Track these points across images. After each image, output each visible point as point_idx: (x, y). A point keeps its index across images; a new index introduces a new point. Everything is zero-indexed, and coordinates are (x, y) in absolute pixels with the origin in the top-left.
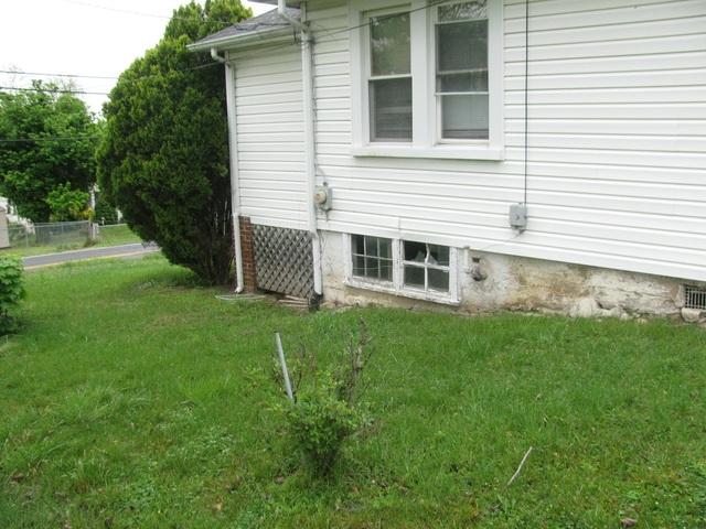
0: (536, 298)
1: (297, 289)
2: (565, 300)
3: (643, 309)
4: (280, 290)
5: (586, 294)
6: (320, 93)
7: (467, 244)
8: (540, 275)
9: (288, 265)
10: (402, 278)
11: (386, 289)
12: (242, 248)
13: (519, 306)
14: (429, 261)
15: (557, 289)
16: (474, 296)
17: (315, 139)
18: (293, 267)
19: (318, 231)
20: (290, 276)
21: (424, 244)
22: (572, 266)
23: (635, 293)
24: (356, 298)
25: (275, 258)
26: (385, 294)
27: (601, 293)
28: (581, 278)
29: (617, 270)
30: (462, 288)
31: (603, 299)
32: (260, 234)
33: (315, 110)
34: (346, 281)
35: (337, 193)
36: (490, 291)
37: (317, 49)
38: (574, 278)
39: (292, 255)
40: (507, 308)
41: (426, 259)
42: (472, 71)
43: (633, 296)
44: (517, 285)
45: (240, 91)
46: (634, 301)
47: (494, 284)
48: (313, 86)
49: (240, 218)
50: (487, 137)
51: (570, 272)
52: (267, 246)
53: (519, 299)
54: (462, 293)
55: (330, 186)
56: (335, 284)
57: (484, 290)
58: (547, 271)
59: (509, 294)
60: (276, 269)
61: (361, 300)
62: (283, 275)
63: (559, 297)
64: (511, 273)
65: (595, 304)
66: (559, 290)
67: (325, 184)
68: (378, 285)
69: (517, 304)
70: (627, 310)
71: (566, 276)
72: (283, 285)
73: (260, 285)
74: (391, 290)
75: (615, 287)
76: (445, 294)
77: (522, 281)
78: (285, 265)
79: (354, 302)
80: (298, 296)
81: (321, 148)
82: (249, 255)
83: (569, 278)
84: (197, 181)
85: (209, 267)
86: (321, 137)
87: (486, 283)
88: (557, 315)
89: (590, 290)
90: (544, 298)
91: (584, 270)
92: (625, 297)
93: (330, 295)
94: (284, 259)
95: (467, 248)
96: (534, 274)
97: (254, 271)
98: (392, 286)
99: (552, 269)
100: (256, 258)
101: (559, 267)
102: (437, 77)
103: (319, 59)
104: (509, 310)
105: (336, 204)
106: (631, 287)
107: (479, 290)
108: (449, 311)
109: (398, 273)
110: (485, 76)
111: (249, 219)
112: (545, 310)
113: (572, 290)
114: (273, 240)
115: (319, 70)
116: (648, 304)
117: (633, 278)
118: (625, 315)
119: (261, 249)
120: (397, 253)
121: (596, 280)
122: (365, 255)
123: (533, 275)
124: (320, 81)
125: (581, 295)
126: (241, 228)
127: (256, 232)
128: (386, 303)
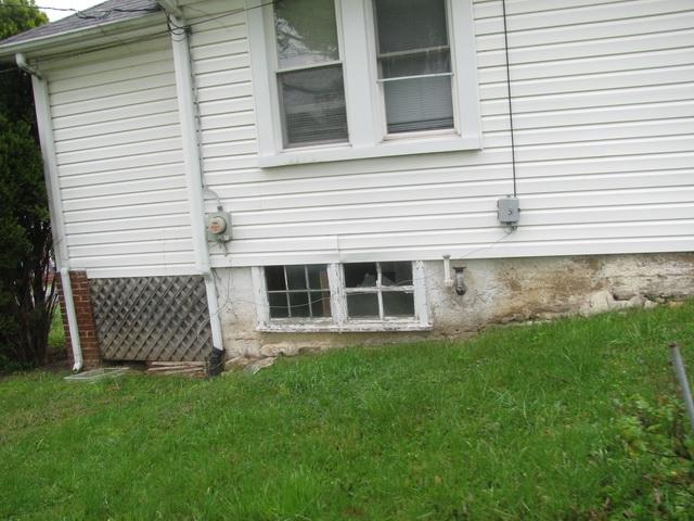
0: (535, 303)
1: (168, 351)
2: (572, 299)
3: (668, 292)
4: (141, 357)
5: (599, 287)
6: (204, 95)
7: (446, 254)
8: (539, 276)
9: (152, 324)
10: (346, 310)
11: (323, 327)
12: (77, 311)
13: (514, 317)
14: (383, 284)
15: (560, 288)
16: (451, 315)
17: (200, 153)
18: (159, 324)
19: (213, 269)
20: (156, 337)
21: (374, 264)
22: (577, 259)
23: (659, 276)
24: (277, 346)
25: (129, 318)
26: (322, 334)
27: (617, 284)
28: (591, 271)
29: (634, 254)
30: (433, 309)
31: (619, 290)
32: (103, 291)
33: (198, 118)
34: (261, 327)
35: (237, 219)
36: (472, 306)
37: (196, 40)
38: (582, 272)
39: (156, 310)
40: (497, 321)
41: (379, 282)
42: (427, 50)
43: (656, 280)
44: (508, 292)
45: (58, 111)
46: (658, 285)
47: (478, 296)
48: (194, 87)
49: (71, 274)
50: (452, 126)
51: (577, 265)
52: (116, 304)
53: (514, 308)
54: (433, 313)
55: (227, 209)
56: (242, 334)
57: (464, 306)
58: (547, 270)
59: (498, 304)
60: (132, 331)
61: (286, 347)
62: (144, 337)
63: (565, 297)
64: (499, 280)
65: (611, 297)
66: (564, 289)
67: (220, 208)
68: (311, 325)
69: (510, 314)
70: (649, 297)
71: (572, 271)
72: (146, 350)
73: (108, 355)
74: (331, 327)
75: (633, 273)
76: (410, 319)
77: (514, 286)
78: (147, 324)
79: (276, 352)
80: (170, 360)
81: (209, 165)
82: (87, 320)
83: (575, 274)
84: (9, 231)
85: (26, 344)
86: (208, 151)
87: (466, 297)
88: (562, 317)
89: (604, 282)
90: (545, 301)
91: (593, 261)
92: (647, 282)
93: (236, 350)
94: (145, 317)
95: (447, 257)
96: (530, 275)
97: (97, 339)
98: (332, 323)
99: (553, 266)
100: (98, 322)
101: (561, 263)
102: (379, 60)
103: (199, 53)
104: (500, 322)
105: (237, 232)
106: (653, 270)
107: (458, 307)
108: (415, 339)
109: (339, 305)
110: (446, 54)
111: (84, 273)
112: (548, 315)
113: (580, 286)
114: (124, 296)
115: (200, 67)
116: (673, 286)
117: (654, 260)
118: (648, 303)
119: (106, 310)
120: (335, 280)
121: (610, 270)
122: (287, 291)
123: (528, 277)
124: (202, 81)
125: (592, 289)
126: (73, 286)
127: (96, 289)
128: (324, 345)
